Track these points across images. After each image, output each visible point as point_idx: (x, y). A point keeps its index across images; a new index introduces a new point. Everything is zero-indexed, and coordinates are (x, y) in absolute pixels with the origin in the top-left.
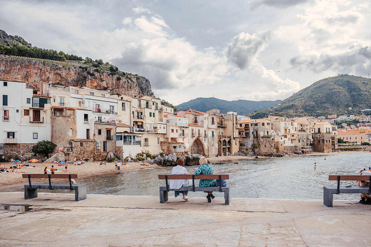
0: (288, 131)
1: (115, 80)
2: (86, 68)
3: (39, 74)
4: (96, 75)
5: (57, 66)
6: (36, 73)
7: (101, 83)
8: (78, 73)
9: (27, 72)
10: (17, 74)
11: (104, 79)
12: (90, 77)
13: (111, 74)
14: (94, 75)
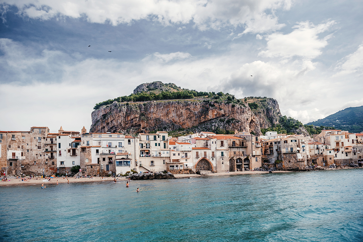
0: (340, 144)
1: (231, 108)
2: (208, 102)
3: (175, 111)
4: (216, 106)
5: (187, 103)
6: (174, 110)
7: (220, 111)
8: (203, 106)
9: (168, 110)
10: (161, 113)
11: (222, 108)
12: (211, 108)
13: (227, 103)
14: (215, 106)
